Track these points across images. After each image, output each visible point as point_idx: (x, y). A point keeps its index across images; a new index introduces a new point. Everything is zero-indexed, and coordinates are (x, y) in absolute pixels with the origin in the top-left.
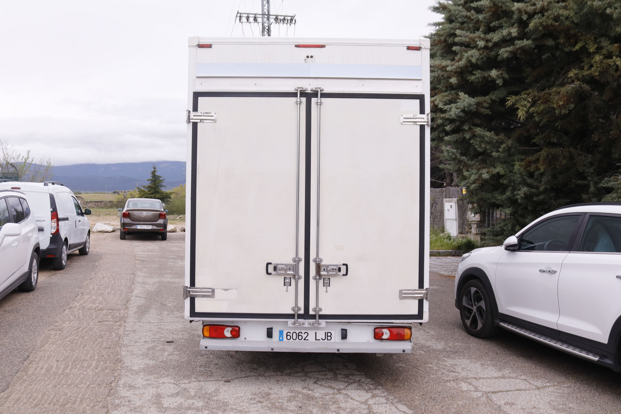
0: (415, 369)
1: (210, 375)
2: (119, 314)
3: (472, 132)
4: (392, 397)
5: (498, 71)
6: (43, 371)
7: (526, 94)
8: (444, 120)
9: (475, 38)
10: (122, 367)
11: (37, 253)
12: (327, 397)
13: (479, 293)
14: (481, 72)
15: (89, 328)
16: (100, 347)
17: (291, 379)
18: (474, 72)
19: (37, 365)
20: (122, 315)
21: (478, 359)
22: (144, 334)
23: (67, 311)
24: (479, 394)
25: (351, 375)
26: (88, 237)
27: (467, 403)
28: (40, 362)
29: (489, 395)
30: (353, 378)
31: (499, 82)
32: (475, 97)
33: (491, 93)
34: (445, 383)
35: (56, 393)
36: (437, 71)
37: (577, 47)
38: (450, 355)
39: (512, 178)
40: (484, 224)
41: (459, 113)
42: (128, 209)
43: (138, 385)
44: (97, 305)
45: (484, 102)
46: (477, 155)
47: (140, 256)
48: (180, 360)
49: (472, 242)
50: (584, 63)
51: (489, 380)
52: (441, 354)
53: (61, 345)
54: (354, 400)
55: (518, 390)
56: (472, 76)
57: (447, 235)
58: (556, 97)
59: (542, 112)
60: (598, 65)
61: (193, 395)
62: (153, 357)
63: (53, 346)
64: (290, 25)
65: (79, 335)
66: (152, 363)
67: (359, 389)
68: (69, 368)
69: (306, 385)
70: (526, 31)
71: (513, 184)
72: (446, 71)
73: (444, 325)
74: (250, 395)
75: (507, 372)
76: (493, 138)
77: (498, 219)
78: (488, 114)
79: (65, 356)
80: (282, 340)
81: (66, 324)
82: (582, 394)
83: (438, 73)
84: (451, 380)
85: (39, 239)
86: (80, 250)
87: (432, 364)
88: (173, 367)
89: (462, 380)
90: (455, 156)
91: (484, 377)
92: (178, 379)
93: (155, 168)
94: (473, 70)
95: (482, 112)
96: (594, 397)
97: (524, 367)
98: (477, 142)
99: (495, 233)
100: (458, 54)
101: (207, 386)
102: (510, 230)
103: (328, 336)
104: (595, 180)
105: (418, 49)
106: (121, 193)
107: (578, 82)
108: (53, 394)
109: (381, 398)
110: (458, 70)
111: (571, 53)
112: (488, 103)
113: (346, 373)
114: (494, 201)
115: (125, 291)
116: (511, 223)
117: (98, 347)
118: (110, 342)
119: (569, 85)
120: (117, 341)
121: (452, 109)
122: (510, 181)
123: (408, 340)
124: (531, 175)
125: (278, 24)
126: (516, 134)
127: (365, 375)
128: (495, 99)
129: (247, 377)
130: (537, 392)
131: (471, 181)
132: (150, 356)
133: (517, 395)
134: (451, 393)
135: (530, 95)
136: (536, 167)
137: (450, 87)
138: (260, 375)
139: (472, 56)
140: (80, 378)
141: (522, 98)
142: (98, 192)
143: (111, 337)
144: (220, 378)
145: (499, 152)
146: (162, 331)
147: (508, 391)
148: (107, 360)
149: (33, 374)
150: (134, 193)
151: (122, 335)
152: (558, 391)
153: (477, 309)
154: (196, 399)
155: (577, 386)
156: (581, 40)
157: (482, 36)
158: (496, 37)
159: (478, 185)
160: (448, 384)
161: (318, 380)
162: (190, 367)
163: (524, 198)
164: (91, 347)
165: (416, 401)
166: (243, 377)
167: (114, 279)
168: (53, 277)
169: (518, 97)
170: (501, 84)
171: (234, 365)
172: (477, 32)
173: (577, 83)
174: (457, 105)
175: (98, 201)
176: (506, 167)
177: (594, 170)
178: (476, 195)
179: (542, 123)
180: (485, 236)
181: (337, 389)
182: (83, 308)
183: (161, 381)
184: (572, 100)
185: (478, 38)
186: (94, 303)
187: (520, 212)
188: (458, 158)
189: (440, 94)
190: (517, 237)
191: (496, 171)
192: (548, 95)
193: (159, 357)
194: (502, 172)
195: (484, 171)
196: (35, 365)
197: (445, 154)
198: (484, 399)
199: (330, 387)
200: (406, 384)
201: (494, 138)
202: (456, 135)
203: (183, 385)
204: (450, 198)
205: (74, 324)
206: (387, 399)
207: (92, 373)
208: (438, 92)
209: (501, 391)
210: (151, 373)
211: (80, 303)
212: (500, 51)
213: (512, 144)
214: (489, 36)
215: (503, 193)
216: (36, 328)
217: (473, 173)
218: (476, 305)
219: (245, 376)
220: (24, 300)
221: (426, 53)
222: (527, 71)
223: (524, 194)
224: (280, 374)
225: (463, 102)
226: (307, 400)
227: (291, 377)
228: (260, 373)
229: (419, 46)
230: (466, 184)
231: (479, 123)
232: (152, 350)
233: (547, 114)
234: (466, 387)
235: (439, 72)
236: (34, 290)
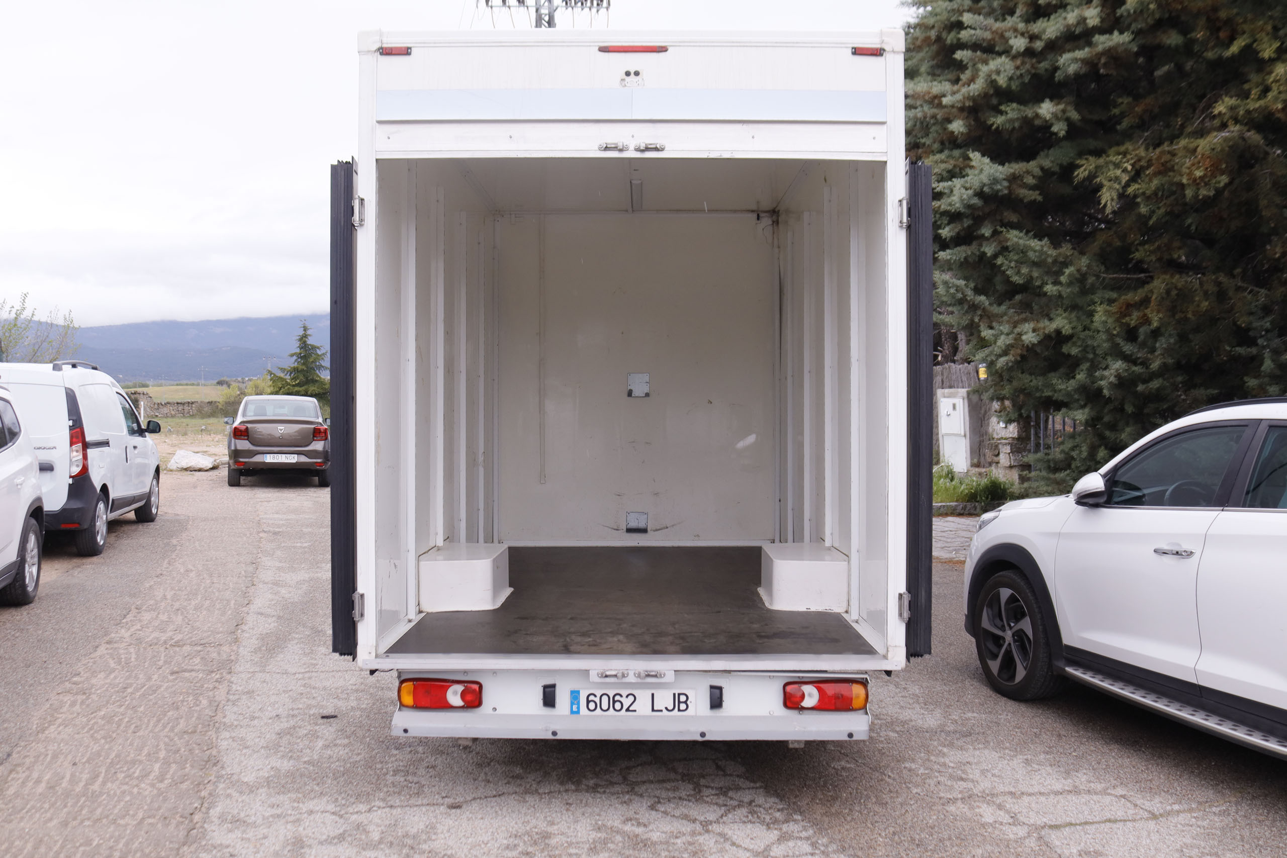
0: (877, 774)
1: (415, 791)
2: (219, 654)
3: (1000, 242)
4: (824, 840)
5: (1057, 104)
6: (41, 788)
7: (1119, 154)
8: (938, 216)
9: (1006, 31)
10: (219, 777)
11: (37, 520)
12: (679, 841)
13: (1018, 601)
14: (1019, 106)
15: (150, 687)
16: (172, 730)
17: (598, 800)
18: (1003, 108)
19: (27, 773)
20: (225, 657)
21: (1019, 750)
22: (273, 699)
23: (102, 650)
24: (1021, 832)
25: (732, 790)
26: (155, 482)
27: (993, 852)
28: (35, 767)
29: (1043, 833)
30: (737, 795)
31: (1059, 128)
32: (1007, 164)
33: (1042, 154)
34: (943, 805)
35: (65, 840)
36: (922, 106)
37: (1234, 48)
38: (955, 741)
39: (1089, 343)
40: (1027, 444)
41: (970, 198)
42: (245, 420)
43: (253, 818)
44: (170, 634)
45: (1025, 175)
46: (1012, 291)
47: (271, 522)
48: (350, 758)
49: (1000, 484)
50: (1248, 83)
51: (1043, 799)
52: (934, 738)
53: (83, 728)
54: (738, 846)
55: (1109, 821)
56: (999, 116)
57: (946, 470)
58: (1188, 160)
59: (1155, 193)
60: (1282, 88)
61: (376, 839)
62: (291, 751)
63: (67, 729)
64: (598, 11)
65: (127, 703)
66: (286, 765)
67: (750, 822)
68: (101, 779)
69: (631, 814)
70: (1118, 15)
71: (1091, 356)
72: (940, 105)
73: (940, 672)
74: (506, 839)
75: (1084, 778)
76: (1046, 253)
77: (1059, 434)
78: (1035, 200)
79: (91, 753)
80: (578, 712)
81: (99, 680)
82: (1254, 829)
83: (923, 111)
84: (957, 799)
85: (41, 491)
86: (137, 511)
87: (913, 761)
88: (334, 775)
89: (981, 799)
90: (962, 294)
91: (1031, 791)
92: (343, 802)
93: (305, 329)
94: (1000, 104)
95: (1021, 196)
96: (1281, 837)
97: (1121, 766)
98: (1010, 262)
99: (1052, 466)
100: (967, 69)
101: (408, 818)
102: (1084, 459)
103: (680, 702)
104: (1275, 346)
105: (877, 53)
106: (234, 385)
107: (1238, 127)
108: (60, 842)
109: (799, 843)
110: (967, 104)
111: (1219, 63)
112: (1034, 177)
113: (722, 784)
114: (1050, 394)
115: (233, 602)
116: (1088, 441)
117: (167, 730)
118: (194, 719)
119: (1215, 133)
120: (211, 717)
121: (954, 189)
122: (1085, 350)
123: (860, 709)
124: (1131, 335)
125: (570, 9)
126: (1095, 246)
127: (765, 789)
128: (1050, 168)
129: (499, 795)
130: (1152, 824)
131: (997, 350)
132: (282, 749)
133: (1107, 833)
134: (958, 829)
135: (1129, 157)
136: (1142, 317)
137: (950, 143)
138: (527, 792)
139: (998, 72)
140: (122, 803)
141: (1111, 162)
142: (185, 382)
143: (198, 708)
144: (437, 799)
145: (1060, 283)
146: (313, 691)
147: (1086, 823)
148: (186, 761)
149: (17, 795)
150: (262, 384)
151: (223, 702)
152: (1199, 823)
153: (1013, 635)
154: (382, 849)
155: (1241, 811)
156: (1244, 33)
157: (1021, 26)
158: (1051, 28)
159: (1013, 359)
160: (952, 808)
161: (659, 802)
162: (370, 775)
163: (1115, 384)
164: (151, 731)
165: (878, 848)
166: (490, 797)
167: (211, 576)
168: (76, 572)
169: (1101, 161)
170: (1062, 134)
171: (470, 768)
172: (1008, 18)
173: (1234, 129)
174: (966, 182)
175: (183, 401)
176: (1075, 319)
177: (1272, 322)
178: (1010, 381)
179: (1154, 219)
180: (1030, 472)
181: (701, 823)
182: (139, 641)
183: (304, 807)
184: (1224, 166)
185: (1011, 32)
186: (163, 631)
187: (1106, 419)
188: (969, 299)
189: (929, 157)
190: (1104, 476)
191: (1053, 326)
192: (1168, 157)
193: (304, 751)
194: (1067, 330)
195: (1027, 327)
196: (24, 775)
197: (941, 290)
198: (1032, 843)
199: (686, 817)
200: (857, 808)
201: (1049, 252)
202: (963, 248)
203: (354, 817)
204: (950, 387)
205: (115, 678)
206: (814, 845)
207: (151, 792)
208: (922, 152)
209: (1071, 824)
210: (283, 789)
211: (132, 630)
212: (1059, 58)
213: (1088, 266)
214: (1038, 26)
215: (1070, 376)
216: (32, 688)
217: (1002, 333)
218: (1011, 628)
219: (494, 793)
220: (8, 625)
221: (895, 64)
222: (1122, 103)
223: (1115, 376)
224: (573, 787)
225: (979, 174)
226: (634, 849)
227: (599, 795)
228: (528, 786)
229: (878, 46)
230: (987, 357)
231: (1015, 220)
232: (288, 737)
233: (1166, 198)
234: (992, 814)
235: (926, 108)
236: (31, 602)
